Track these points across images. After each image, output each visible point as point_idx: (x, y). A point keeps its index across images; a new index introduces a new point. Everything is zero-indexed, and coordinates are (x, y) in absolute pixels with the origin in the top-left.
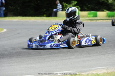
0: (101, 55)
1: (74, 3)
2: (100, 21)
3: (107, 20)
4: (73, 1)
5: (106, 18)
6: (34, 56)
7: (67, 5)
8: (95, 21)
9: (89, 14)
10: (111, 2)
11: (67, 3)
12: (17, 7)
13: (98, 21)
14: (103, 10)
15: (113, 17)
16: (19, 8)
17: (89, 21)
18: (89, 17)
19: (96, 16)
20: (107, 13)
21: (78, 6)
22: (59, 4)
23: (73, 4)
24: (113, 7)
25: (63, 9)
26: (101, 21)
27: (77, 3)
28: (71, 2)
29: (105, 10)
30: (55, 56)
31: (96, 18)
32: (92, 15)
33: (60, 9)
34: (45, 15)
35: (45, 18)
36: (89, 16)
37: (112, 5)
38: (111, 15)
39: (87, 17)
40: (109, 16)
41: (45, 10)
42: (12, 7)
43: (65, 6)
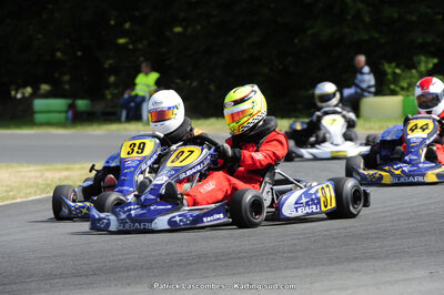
1: (427, 62)
4: (423, 58)
6: (271, 270)
7: (398, 71)
11: (398, 66)
12: (206, 81)
16: (212, 87)
22: (366, 69)
23: (423, 68)
25: (382, 89)
27: (435, 65)
30: (353, 271)
33: (369, 87)
42: (188, 82)
43: (390, 77)
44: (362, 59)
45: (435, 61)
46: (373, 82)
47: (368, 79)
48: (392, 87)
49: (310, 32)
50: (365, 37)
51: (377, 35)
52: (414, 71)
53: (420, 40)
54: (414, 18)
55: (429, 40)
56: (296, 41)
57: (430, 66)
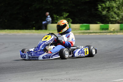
0: (94, 70)
1: (66, 14)
2: (92, 34)
3: (101, 33)
4: (65, 13)
5: (99, 31)
7: (58, 17)
8: (87, 34)
9: (81, 27)
10: (105, 14)
11: (57, 16)
12: (4, 19)
13: (90, 34)
14: (96, 22)
15: (107, 30)
16: (6, 21)
17: (81, 34)
18: (81, 30)
19: (89, 29)
20: (101, 25)
21: (69, 19)
22: (49, 16)
23: (65, 16)
24: (107, 19)
25: (53, 22)
26: (94, 34)
27: (68, 15)
28: (63, 13)
29: (99, 23)
30: (45, 72)
31: (88, 31)
32: (84, 28)
33: (50, 21)
34: (34, 28)
35: (34, 31)
36: (81, 28)
37: (106, 17)
38: (104, 28)
39: (79, 30)
40: (103, 29)
41: (34, 22)
43: (55, 18)
44: (48, 13)
45: (68, 14)
46: (51, 20)
47: (49, 19)
48: (56, 21)
49: (33, 6)
50: (49, 7)
51: (52, 7)
52: (62, 17)
53: (64, 8)
54: (62, 2)
55: (66, 8)
56: (30, 8)
57: (67, 15)
